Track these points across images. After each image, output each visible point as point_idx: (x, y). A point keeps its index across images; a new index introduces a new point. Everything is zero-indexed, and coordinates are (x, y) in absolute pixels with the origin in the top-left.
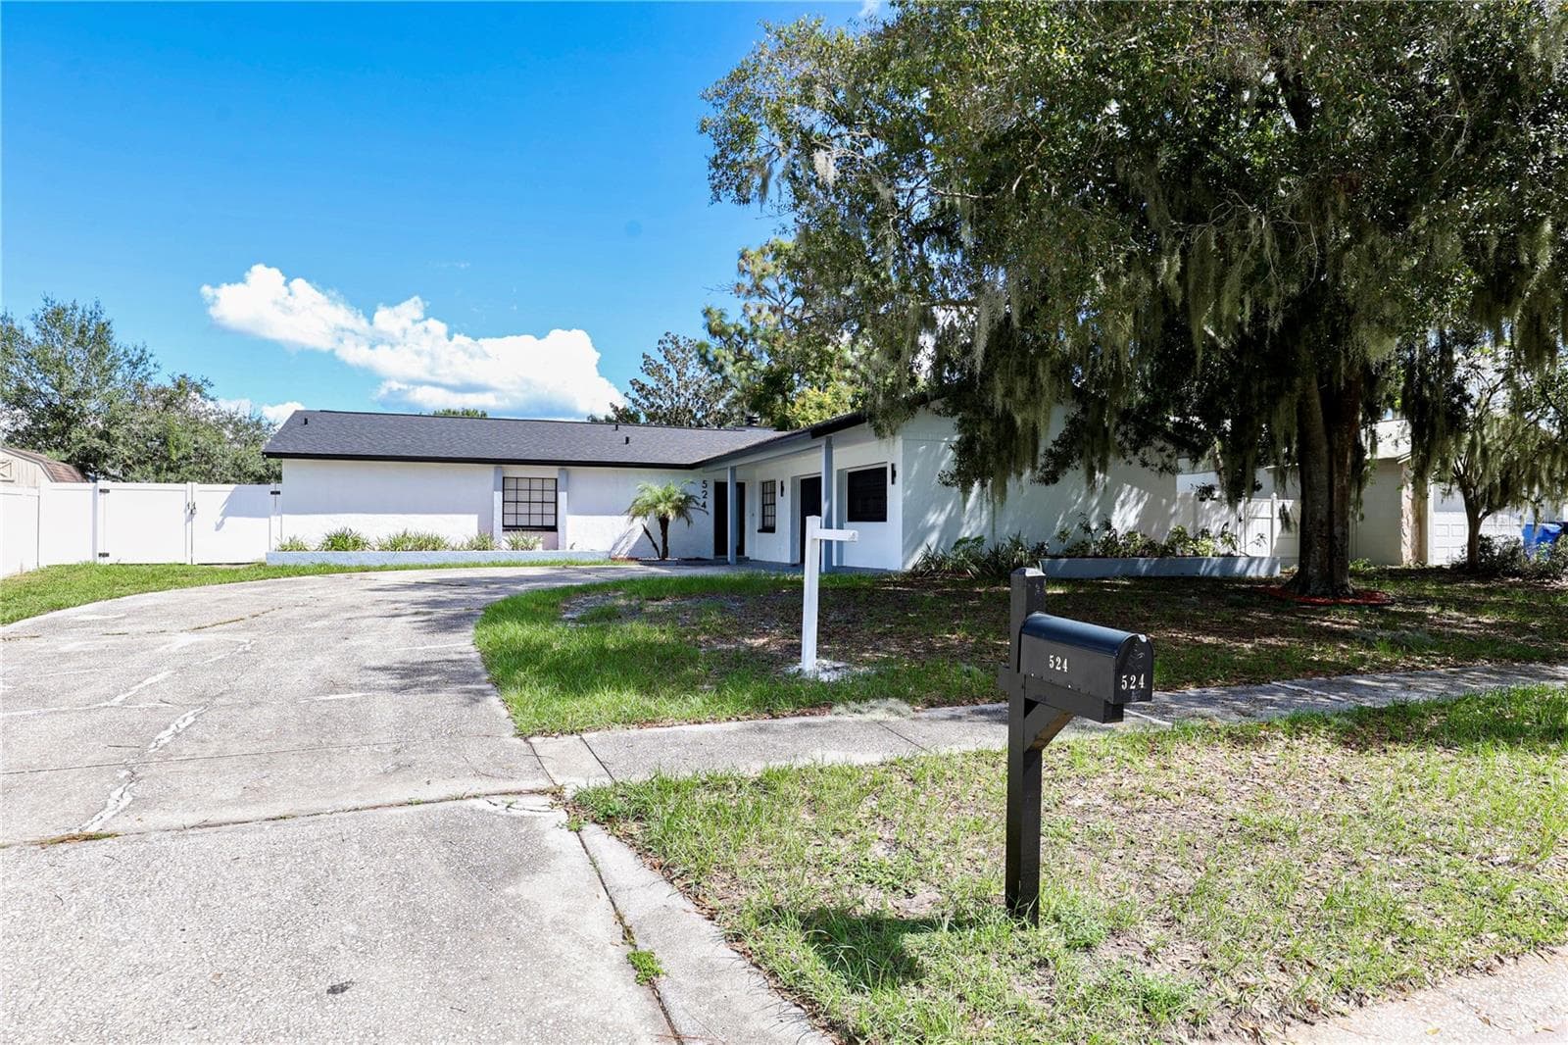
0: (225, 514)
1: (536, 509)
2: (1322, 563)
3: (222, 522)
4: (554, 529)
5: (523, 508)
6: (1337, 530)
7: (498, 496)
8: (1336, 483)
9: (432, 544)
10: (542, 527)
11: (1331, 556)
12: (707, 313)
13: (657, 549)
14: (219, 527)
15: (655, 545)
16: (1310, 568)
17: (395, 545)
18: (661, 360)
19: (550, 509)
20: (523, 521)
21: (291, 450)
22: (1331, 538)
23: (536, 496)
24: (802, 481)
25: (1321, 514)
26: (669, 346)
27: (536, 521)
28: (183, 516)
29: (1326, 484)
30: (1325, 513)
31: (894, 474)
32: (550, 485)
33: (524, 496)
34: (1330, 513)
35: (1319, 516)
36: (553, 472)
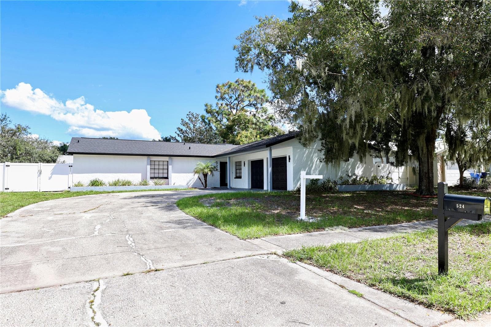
0: (52, 174)
1: (161, 171)
2: (426, 185)
3: (51, 177)
4: (167, 178)
5: (156, 171)
6: (430, 175)
7: (149, 167)
8: (429, 160)
9: (128, 183)
10: (163, 177)
11: (429, 183)
12: (206, 105)
13: (203, 184)
14: (50, 178)
15: (202, 183)
16: (423, 187)
17: (115, 184)
18: (187, 121)
19: (166, 171)
20: (156, 175)
21: (77, 151)
22: (429, 178)
23: (161, 167)
24: (251, 161)
25: (426, 170)
26: (190, 116)
27: (161, 176)
28: (37, 175)
29: (427, 161)
30: (427, 170)
31: (289, 159)
32: (166, 163)
33: (157, 167)
34: (428, 170)
35: (425, 171)
36: (166, 159)
